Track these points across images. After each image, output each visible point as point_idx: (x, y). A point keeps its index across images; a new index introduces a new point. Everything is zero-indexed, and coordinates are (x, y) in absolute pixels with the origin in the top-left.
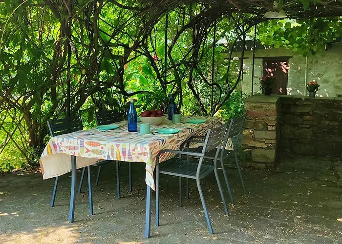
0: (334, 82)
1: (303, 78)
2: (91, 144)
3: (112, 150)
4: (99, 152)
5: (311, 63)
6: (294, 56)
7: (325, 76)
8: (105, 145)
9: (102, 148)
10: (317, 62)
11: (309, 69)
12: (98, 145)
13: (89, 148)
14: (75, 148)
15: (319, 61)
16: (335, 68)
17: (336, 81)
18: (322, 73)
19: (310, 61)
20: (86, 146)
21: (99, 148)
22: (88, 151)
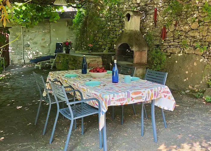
0: (40, 43)
1: (20, 41)
2: (135, 93)
3: (149, 94)
4: (140, 98)
5: (25, 32)
6: (12, 27)
7: (35, 40)
8: (144, 92)
9: (142, 94)
10: (29, 31)
11: (24, 36)
12: (140, 92)
13: (134, 96)
14: (123, 99)
15: (30, 30)
16: (41, 35)
17: (42, 43)
18: (33, 38)
19: (24, 30)
20: (131, 95)
21: (140, 95)
22: (132, 98)
